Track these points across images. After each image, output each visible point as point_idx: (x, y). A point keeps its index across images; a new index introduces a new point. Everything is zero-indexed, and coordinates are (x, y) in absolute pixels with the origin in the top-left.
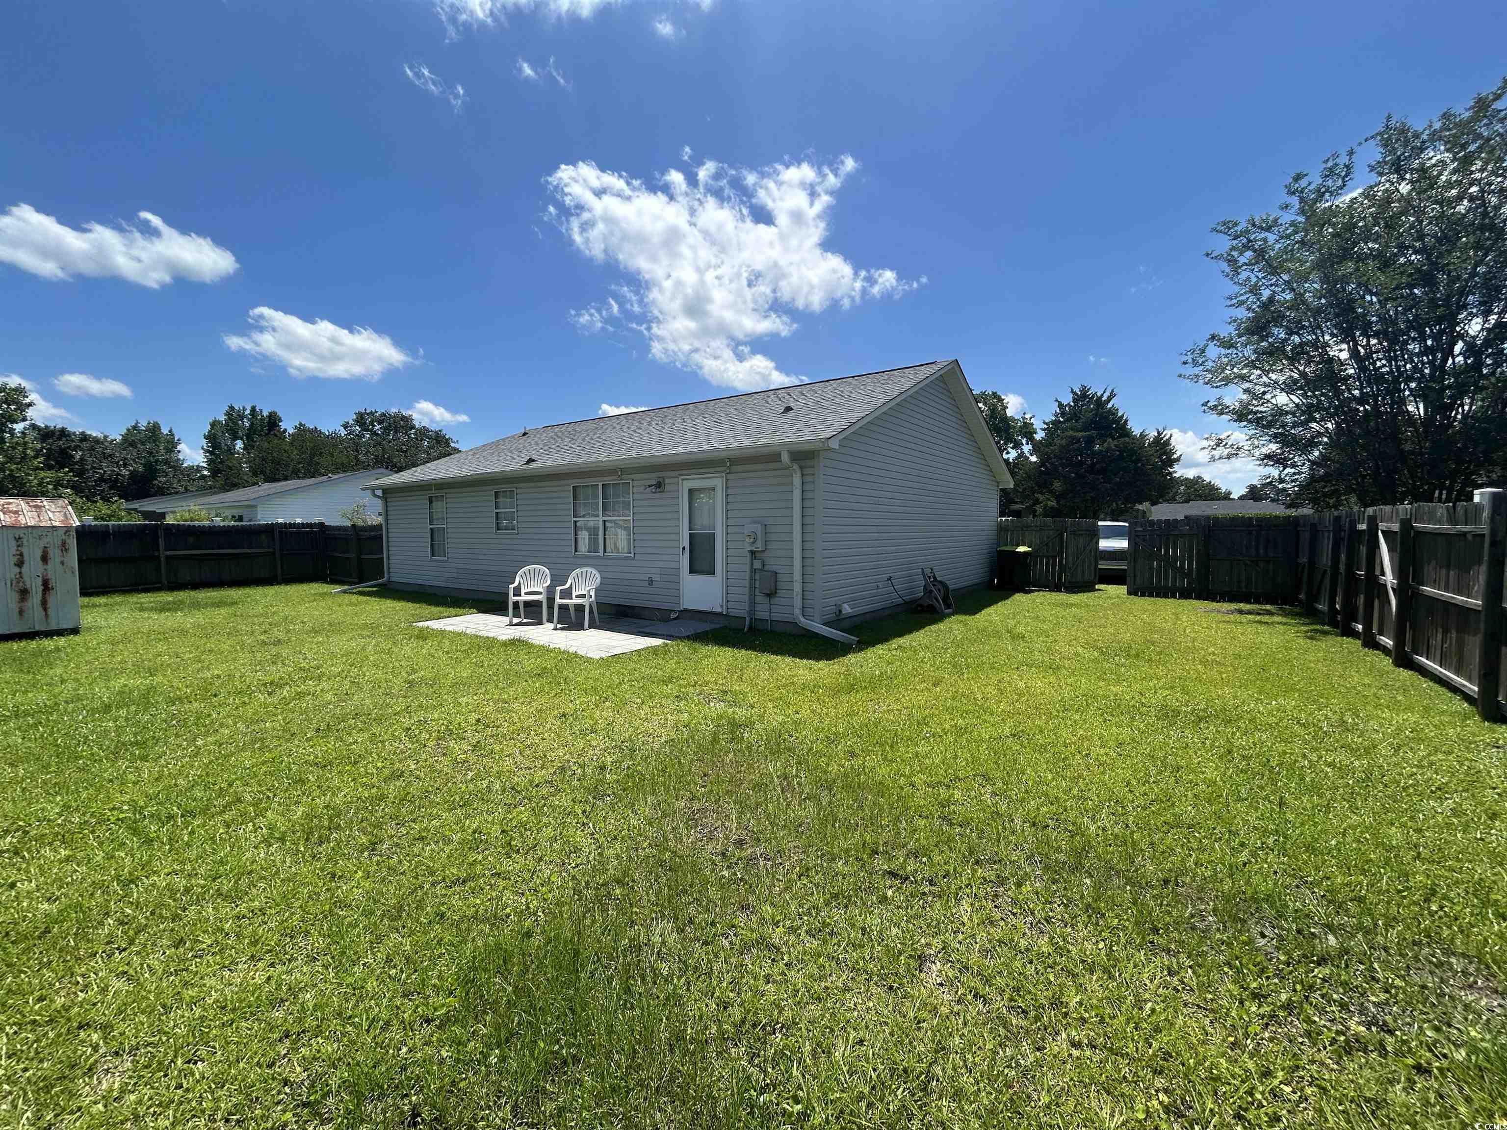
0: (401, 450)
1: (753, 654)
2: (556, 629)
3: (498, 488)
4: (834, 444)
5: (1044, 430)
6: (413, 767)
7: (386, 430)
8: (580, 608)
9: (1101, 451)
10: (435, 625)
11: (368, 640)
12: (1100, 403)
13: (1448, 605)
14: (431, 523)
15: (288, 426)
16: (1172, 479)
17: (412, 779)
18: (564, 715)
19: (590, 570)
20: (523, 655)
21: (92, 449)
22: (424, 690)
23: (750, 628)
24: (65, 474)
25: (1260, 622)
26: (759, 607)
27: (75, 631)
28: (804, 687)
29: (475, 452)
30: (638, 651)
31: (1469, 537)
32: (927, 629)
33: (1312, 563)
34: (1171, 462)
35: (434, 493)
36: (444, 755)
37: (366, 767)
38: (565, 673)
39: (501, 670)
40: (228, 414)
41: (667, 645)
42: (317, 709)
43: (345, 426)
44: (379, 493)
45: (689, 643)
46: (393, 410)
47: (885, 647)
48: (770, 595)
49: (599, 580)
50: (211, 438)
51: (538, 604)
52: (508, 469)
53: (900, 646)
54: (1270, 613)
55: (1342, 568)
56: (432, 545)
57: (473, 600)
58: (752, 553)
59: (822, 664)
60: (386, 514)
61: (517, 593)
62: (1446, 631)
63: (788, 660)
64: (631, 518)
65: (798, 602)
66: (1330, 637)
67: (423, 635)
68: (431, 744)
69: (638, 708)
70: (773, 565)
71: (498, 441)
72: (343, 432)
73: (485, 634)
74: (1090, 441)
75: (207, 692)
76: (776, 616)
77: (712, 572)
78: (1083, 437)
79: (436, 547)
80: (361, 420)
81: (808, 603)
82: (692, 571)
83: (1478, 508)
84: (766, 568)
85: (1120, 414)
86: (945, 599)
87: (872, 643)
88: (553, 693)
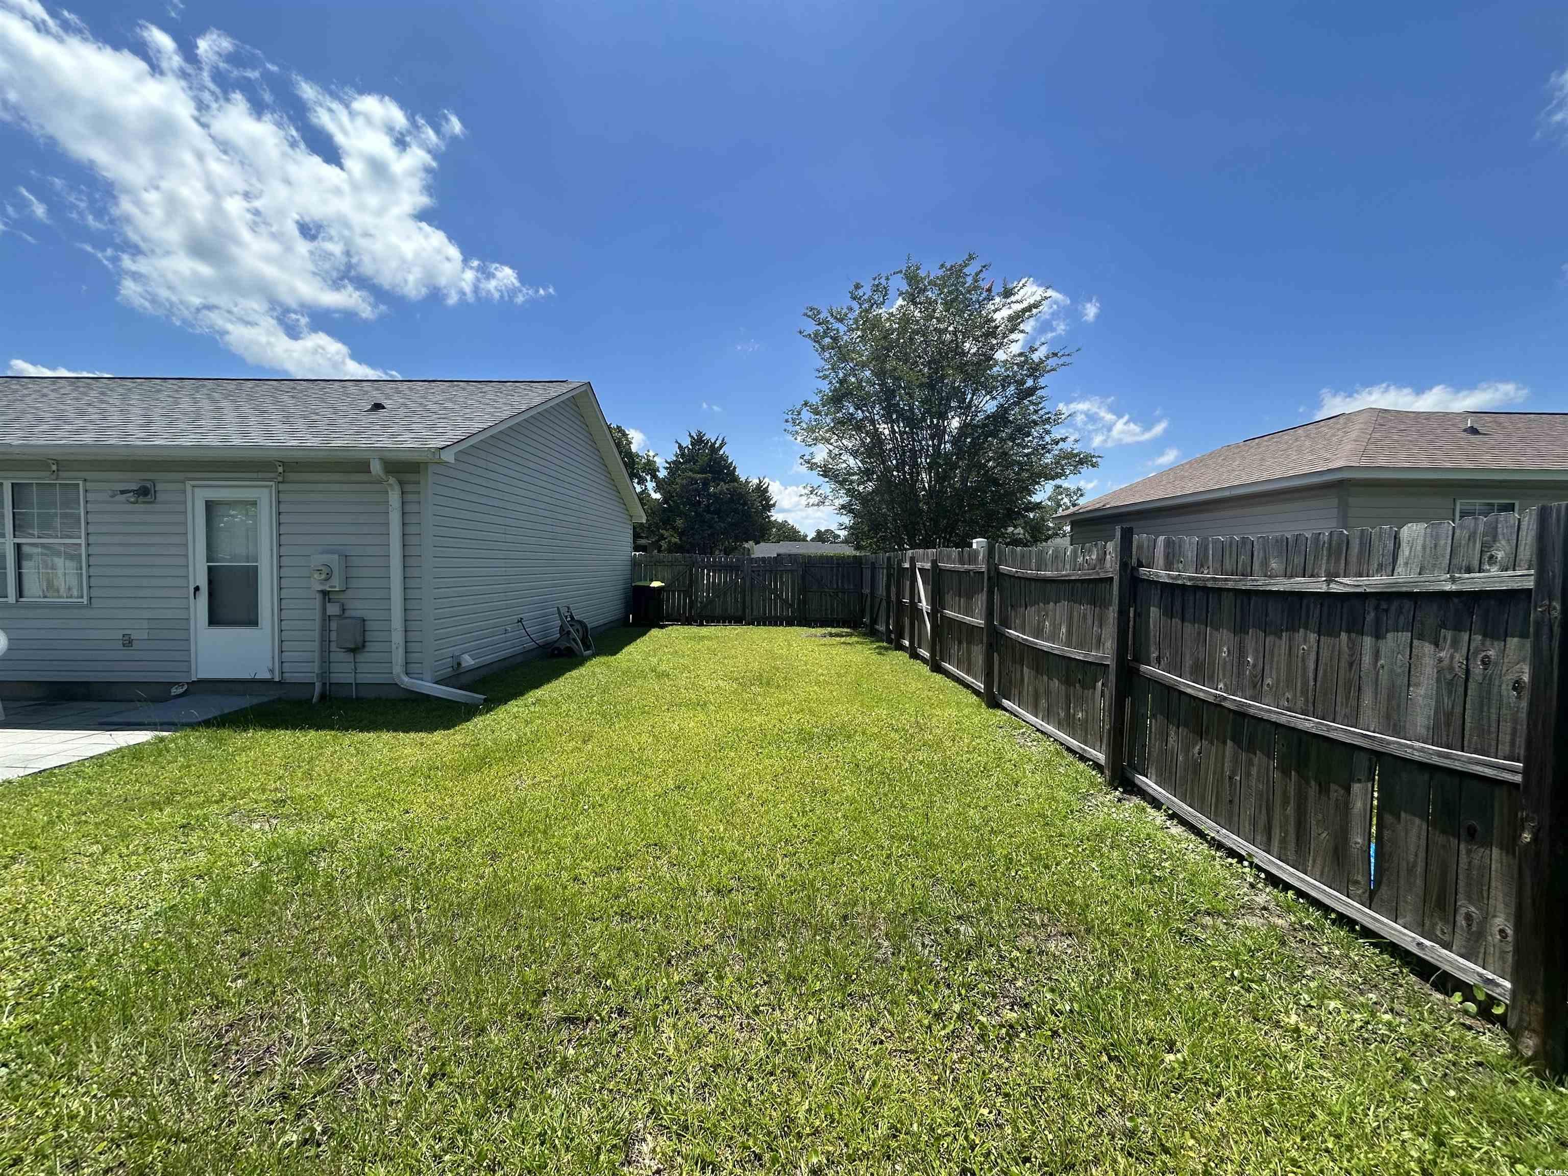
1: (327, 735)
4: (448, 457)
5: (666, 468)
9: (715, 493)
12: (714, 450)
13: (961, 623)
16: (770, 521)
23: (323, 697)
25: (844, 643)
26: (334, 667)
28: (414, 771)
30: (101, 756)
31: (972, 573)
32: (567, 675)
33: (872, 593)
34: (768, 507)
41: (162, 740)
45: (209, 732)
47: (520, 702)
48: (355, 650)
53: (538, 700)
54: (850, 635)
55: (893, 598)
58: (325, 593)
59: (438, 735)
62: (960, 643)
63: (386, 736)
64: (82, 541)
65: (398, 657)
66: (890, 652)
70: (358, 608)
74: (706, 484)
76: (363, 678)
77: (253, 622)
78: (700, 479)
81: (414, 657)
82: (213, 621)
83: (976, 552)
84: (347, 614)
85: (730, 461)
86: (584, 640)
87: (504, 700)
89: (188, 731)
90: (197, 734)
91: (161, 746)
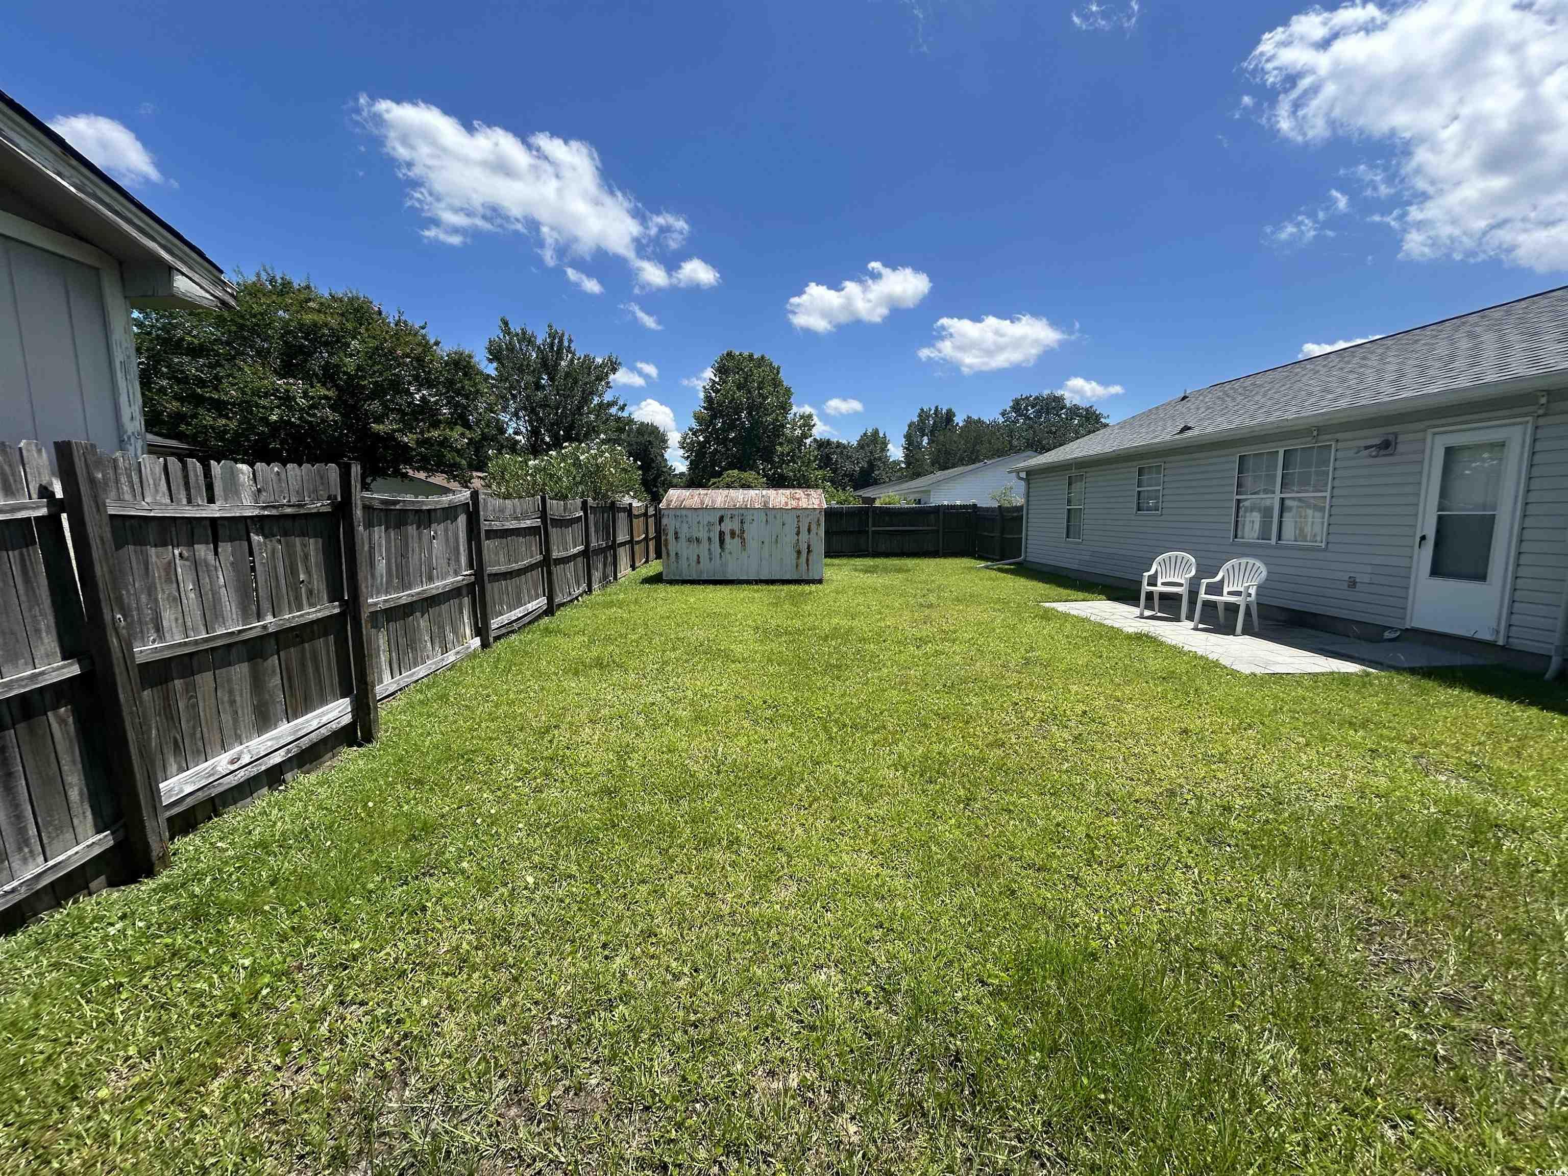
0: (1050, 432)
2: (1196, 629)
3: (1144, 463)
6: (1014, 740)
7: (1039, 414)
8: (1232, 609)
10: (1061, 607)
11: (999, 614)
14: (1069, 502)
15: (959, 420)
17: (1011, 751)
18: (1185, 731)
19: (1251, 561)
20: (1149, 653)
21: (842, 453)
22: (1038, 669)
23: (1559, 673)
24: (828, 473)
27: (820, 581)
29: (1122, 425)
30: (1316, 675)
35: (1074, 473)
36: (1044, 738)
37: (974, 728)
38: (1198, 682)
39: (1120, 664)
40: (920, 416)
41: (1368, 674)
42: (948, 667)
43: (1003, 414)
44: (1023, 475)
45: (1413, 679)
46: (1046, 393)
49: (1264, 574)
50: (908, 437)
51: (1177, 597)
52: (1157, 440)
56: (1068, 527)
57: (1104, 586)
60: (1028, 496)
61: (1153, 582)
64: (1328, 494)
67: (1047, 616)
68: (1034, 723)
69: (1299, 749)
71: (1150, 411)
72: (1001, 420)
73: (1108, 623)
75: (879, 636)
77: (1481, 576)
79: (1072, 529)
80: (1017, 406)
82: (1436, 571)
88: (1178, 702)
89: (1393, 673)
90: (1402, 678)
91: (1366, 679)
